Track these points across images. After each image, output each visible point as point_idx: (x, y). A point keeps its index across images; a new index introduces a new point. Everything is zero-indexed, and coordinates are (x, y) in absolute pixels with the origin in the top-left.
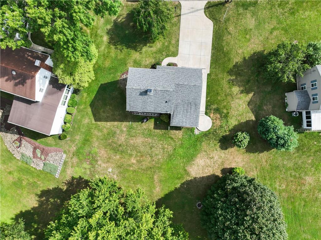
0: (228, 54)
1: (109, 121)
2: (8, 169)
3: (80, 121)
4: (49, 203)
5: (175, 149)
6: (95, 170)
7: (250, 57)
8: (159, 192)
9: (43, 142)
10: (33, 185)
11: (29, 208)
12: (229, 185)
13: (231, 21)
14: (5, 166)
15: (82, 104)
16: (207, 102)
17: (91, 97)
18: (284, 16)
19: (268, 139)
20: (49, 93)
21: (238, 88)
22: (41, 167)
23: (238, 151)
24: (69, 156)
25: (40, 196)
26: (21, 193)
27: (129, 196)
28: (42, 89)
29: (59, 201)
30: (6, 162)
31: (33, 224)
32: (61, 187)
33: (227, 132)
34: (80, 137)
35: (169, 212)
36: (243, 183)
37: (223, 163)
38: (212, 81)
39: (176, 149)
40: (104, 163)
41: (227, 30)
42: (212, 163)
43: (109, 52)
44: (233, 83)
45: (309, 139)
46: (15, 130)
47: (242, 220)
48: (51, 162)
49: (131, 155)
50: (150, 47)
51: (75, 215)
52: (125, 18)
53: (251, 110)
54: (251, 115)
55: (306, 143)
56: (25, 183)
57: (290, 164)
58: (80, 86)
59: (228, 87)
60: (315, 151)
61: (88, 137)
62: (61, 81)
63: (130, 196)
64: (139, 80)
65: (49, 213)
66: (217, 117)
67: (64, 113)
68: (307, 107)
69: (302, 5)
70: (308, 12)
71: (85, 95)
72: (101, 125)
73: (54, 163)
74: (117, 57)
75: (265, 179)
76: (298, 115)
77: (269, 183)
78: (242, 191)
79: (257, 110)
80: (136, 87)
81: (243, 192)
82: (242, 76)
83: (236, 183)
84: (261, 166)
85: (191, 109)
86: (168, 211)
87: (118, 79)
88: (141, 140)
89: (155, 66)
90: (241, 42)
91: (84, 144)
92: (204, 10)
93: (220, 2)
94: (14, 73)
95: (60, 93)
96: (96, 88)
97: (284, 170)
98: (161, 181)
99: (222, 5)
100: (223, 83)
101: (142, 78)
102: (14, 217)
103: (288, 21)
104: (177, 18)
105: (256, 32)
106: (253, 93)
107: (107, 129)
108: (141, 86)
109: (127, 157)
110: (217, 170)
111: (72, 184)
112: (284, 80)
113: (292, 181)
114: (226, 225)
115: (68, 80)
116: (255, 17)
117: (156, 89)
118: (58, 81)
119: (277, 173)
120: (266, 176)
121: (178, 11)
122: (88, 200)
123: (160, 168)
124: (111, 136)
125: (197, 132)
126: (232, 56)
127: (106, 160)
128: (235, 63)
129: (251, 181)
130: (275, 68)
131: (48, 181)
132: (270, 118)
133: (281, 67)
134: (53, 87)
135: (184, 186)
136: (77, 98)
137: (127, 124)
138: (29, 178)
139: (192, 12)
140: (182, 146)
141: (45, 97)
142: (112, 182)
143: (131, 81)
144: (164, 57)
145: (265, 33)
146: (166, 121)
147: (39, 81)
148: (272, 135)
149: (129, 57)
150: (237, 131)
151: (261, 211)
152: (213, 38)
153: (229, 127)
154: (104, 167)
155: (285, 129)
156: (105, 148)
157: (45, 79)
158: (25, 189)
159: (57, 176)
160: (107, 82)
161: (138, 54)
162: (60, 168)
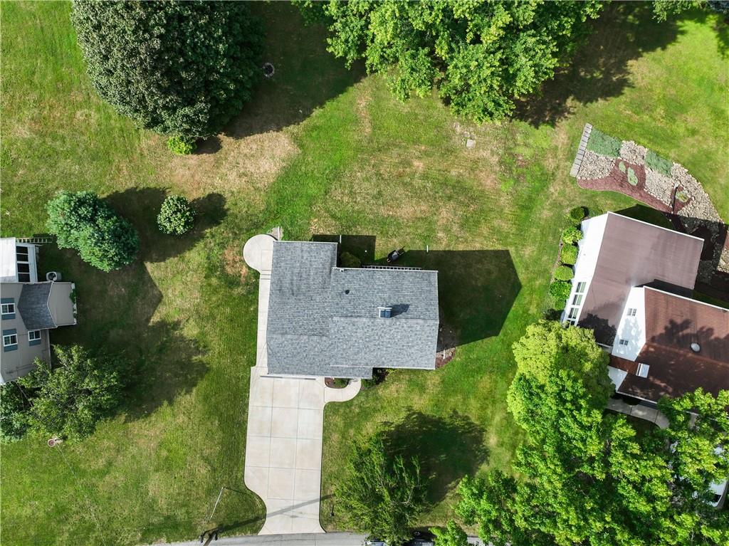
0: (210, 412)
1: (477, 253)
2: (697, 140)
3: (541, 251)
4: (603, 69)
5: (326, 193)
6: (505, 143)
7: (157, 407)
8: (359, 97)
9: (623, 202)
10: (641, 106)
11: (648, 56)
12: (201, 111)
13: (203, 488)
14: (705, 147)
15: (539, 289)
16: (255, 301)
17: (520, 304)
18: (81, 503)
19: (115, 218)
20: (615, 307)
21: (185, 335)
22: (626, 147)
23: (183, 192)
24: (563, 172)
25: (623, 83)
26: (668, 89)
27: (426, 82)
28: (630, 315)
29: (582, 74)
30: (704, 157)
31: (637, 23)
32: (578, 103)
33: (208, 235)
34: (540, 214)
35: (335, 50)
36: (170, 115)
37: (218, 164)
38: (245, 349)
39: (323, 192)
40: (484, 159)
41: (212, 466)
42: (241, 163)
43: (483, 408)
44: (196, 345)
45: (21, 221)
46: (686, 225)
47: (170, 28)
48: (603, 158)
49: (425, 177)
50: (388, 422)
51: (543, 34)
52: (449, 488)
53: (156, 285)
54: (156, 273)
55: (28, 212)
56: (658, 110)
57: (65, 164)
58: (544, 325)
59: (208, 337)
60: (8, 195)
61: (524, 215)
62: (589, 333)
63: (422, 80)
64: (411, 339)
65: (602, 47)
66: (233, 266)
67: (579, 267)
68: (27, 291)
69: (38, 531)
70: (24, 513)
71: (533, 310)
72: (493, 242)
73: (598, 157)
74: (464, 399)
75: (122, 130)
76: (48, 274)
77: (112, 122)
78: (172, 95)
79: (141, 286)
80: (417, 324)
81: (170, 94)
82: (177, 361)
83: (187, 116)
84: (131, 159)
85: (292, 280)
86: (339, 53)
87: (460, 347)
88: (405, 210)
89: (377, 378)
90: (181, 439)
91: (530, 199)
92: (267, 513)
93: (228, 532)
94: (695, 347)
95: (591, 308)
96: (509, 325)
97: (80, 151)
98: (356, 121)
99: (225, 525)
100: (220, 345)
101: (403, 346)
102: (679, 36)
103: (72, 493)
104: (329, 494)
105: (144, 464)
106: (151, 324)
107: (480, 235)
108: (405, 325)
109: (434, 173)
110: (231, 148)
111: (553, 112)
112: (79, 351)
113: (62, 126)
114: (207, 16)
115: (574, 337)
116: (148, 499)
117: (372, 320)
118: (595, 334)
119: (94, 144)
120: (119, 137)
121: (327, 510)
122: (517, 66)
123: (359, 150)
124: (471, 220)
125: (277, 233)
126: (200, 407)
127: (480, 164)
128: (192, 391)
129: (154, 122)
130: (99, 379)
131: (607, 116)
132: (110, 265)
133: (87, 380)
134: (606, 321)
135: (303, 112)
136: (551, 301)
137: (435, 245)
138: (651, 123)
139: (294, 507)
140: (311, 200)
141: (623, 299)
142: (464, 114)
143: (428, 337)
144: (356, 402)
145: (123, 464)
146: (348, 253)
147: (638, 333)
148: (105, 225)
149: (436, 398)
150: (185, 235)
151: (129, 47)
152: (245, 448)
153: (205, 245)
154: (483, 149)
155: (76, 240)
156: (483, 191)
157: (625, 339)
158: (658, 97)
159: (588, 129)
160: (485, 340)
161: (416, 407)
162: (583, 145)
